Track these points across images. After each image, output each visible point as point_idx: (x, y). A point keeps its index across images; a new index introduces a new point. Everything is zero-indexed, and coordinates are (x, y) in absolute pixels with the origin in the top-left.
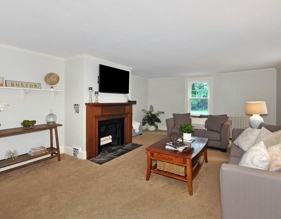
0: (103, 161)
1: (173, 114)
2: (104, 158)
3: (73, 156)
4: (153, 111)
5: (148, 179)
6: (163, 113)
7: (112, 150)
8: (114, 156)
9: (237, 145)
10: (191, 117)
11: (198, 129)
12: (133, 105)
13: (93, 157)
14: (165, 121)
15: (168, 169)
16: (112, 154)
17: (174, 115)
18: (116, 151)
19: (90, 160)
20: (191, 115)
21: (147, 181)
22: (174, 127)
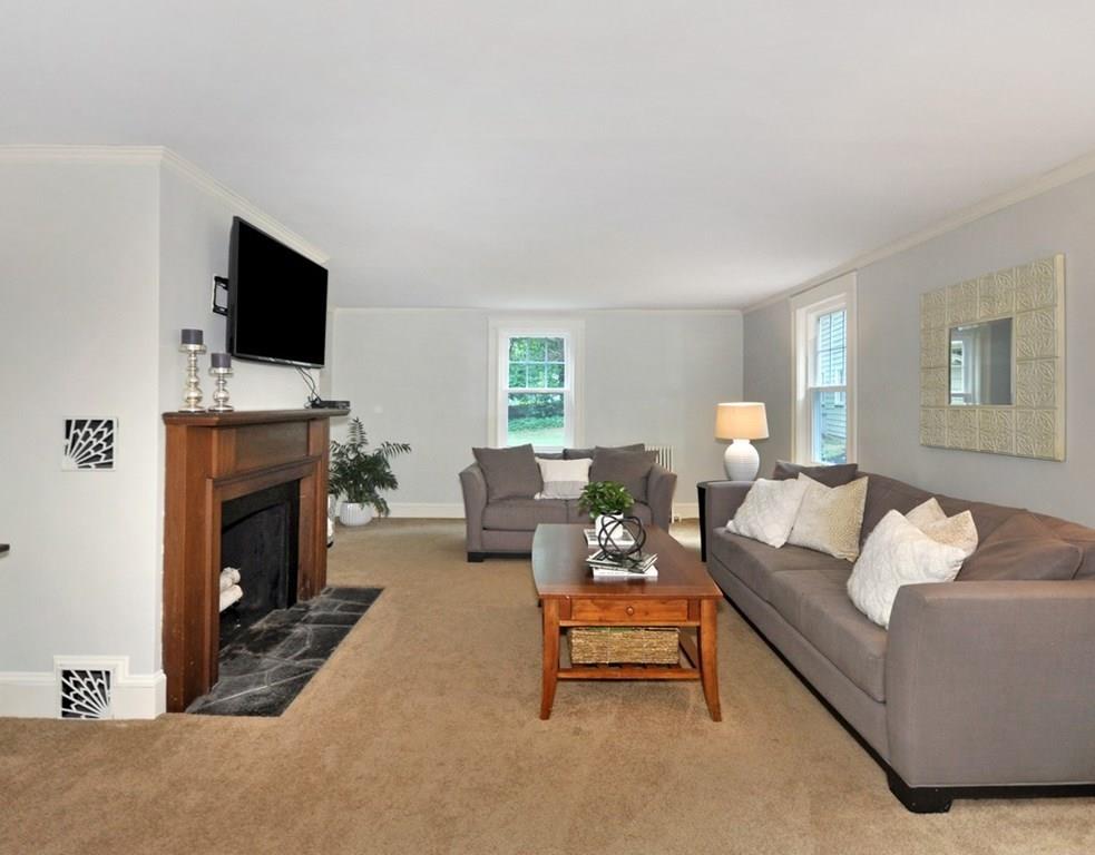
0: (266, 695)
1: (473, 449)
2: (259, 683)
3: (60, 717)
4: (364, 442)
5: (546, 714)
6: (406, 447)
7: (261, 637)
8: (297, 659)
9: (747, 534)
10: (537, 459)
11: (570, 497)
12: (331, 418)
13: (201, 693)
14: (458, 477)
15: (618, 653)
16: (284, 656)
17: (477, 452)
18: (285, 635)
19: (190, 708)
20: (535, 452)
21: (543, 722)
22: (488, 499)
